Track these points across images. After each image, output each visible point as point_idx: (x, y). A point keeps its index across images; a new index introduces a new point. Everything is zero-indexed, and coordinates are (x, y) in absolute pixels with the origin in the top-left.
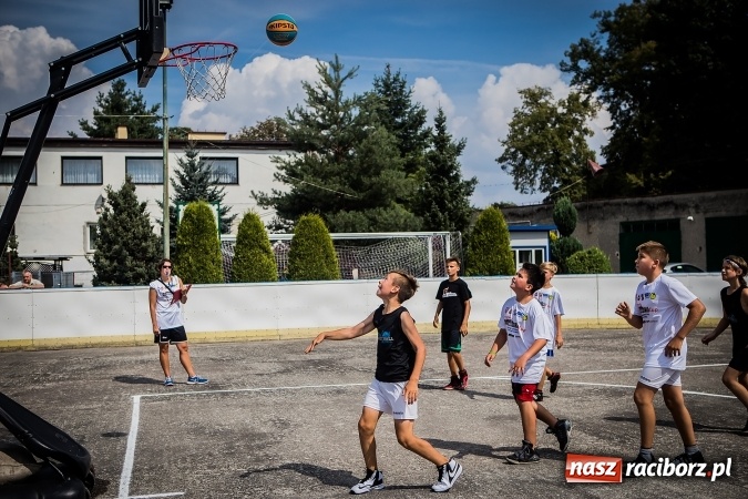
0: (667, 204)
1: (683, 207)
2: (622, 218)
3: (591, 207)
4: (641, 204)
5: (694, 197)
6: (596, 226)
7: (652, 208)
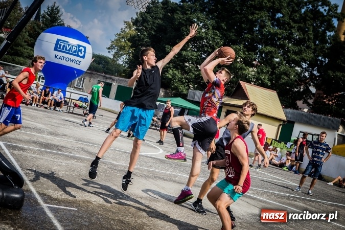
0: (110, 78)
1: (113, 80)
2: (99, 79)
3: (92, 73)
4: (104, 76)
5: (117, 78)
6: (92, 79)
7: (107, 78)
